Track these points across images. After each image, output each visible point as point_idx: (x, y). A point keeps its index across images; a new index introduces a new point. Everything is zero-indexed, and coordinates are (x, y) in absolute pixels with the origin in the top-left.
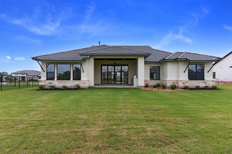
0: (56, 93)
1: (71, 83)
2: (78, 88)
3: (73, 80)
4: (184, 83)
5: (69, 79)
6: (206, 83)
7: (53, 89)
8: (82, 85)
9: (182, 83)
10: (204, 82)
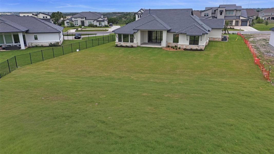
0: (123, 49)
1: (129, 44)
2: (132, 47)
3: (130, 42)
4: (186, 46)
5: (128, 42)
6: (199, 47)
7: (122, 46)
8: (134, 45)
9: (185, 46)
10: (198, 46)
